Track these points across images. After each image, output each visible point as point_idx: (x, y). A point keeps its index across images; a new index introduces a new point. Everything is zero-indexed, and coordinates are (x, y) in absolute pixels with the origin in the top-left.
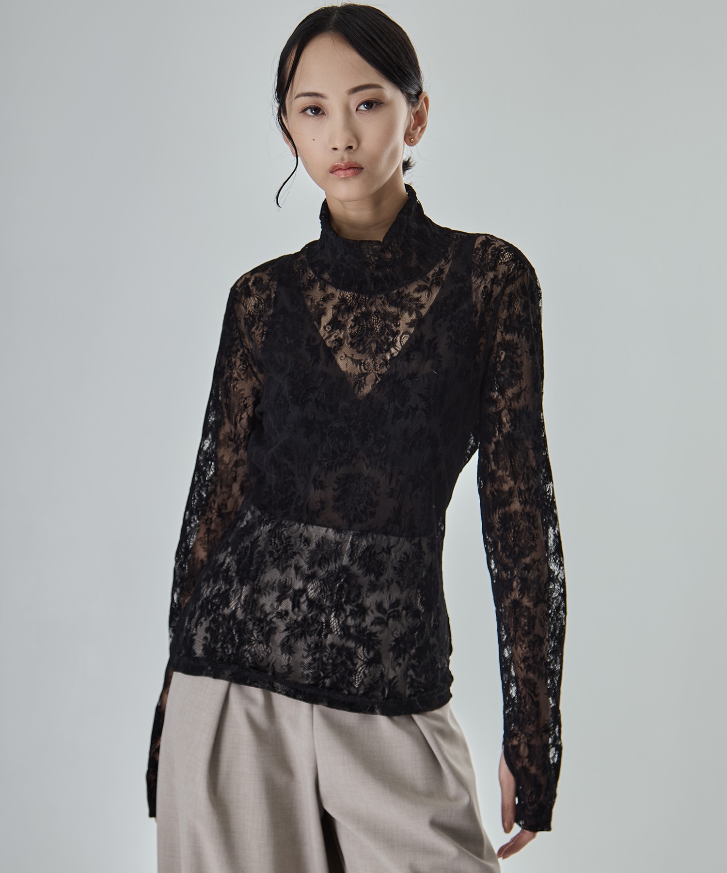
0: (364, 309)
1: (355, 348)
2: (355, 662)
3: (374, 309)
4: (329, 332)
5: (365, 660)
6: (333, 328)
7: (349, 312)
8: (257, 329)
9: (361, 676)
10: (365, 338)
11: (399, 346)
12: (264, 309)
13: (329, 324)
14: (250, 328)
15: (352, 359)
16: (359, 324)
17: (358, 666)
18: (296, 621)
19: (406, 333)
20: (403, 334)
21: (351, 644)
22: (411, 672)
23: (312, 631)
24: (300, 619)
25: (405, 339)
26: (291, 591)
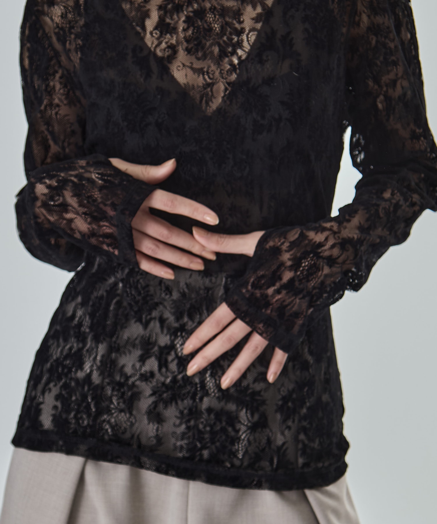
0: (196, 6)
1: (193, 54)
2: (238, 428)
3: (208, 5)
4: (158, 39)
5: (249, 424)
6: (161, 33)
7: (178, 12)
8: (70, 43)
9: (245, 445)
10: (204, 41)
11: (246, 46)
12: (74, 18)
13: (156, 28)
14: (64, 44)
15: (192, 68)
16: (193, 25)
17: (241, 433)
18: (163, 384)
19: (252, 30)
20: (250, 31)
21: (232, 407)
22: (302, 437)
23: (184, 395)
24: (168, 380)
25: (253, 37)
26: (156, 348)
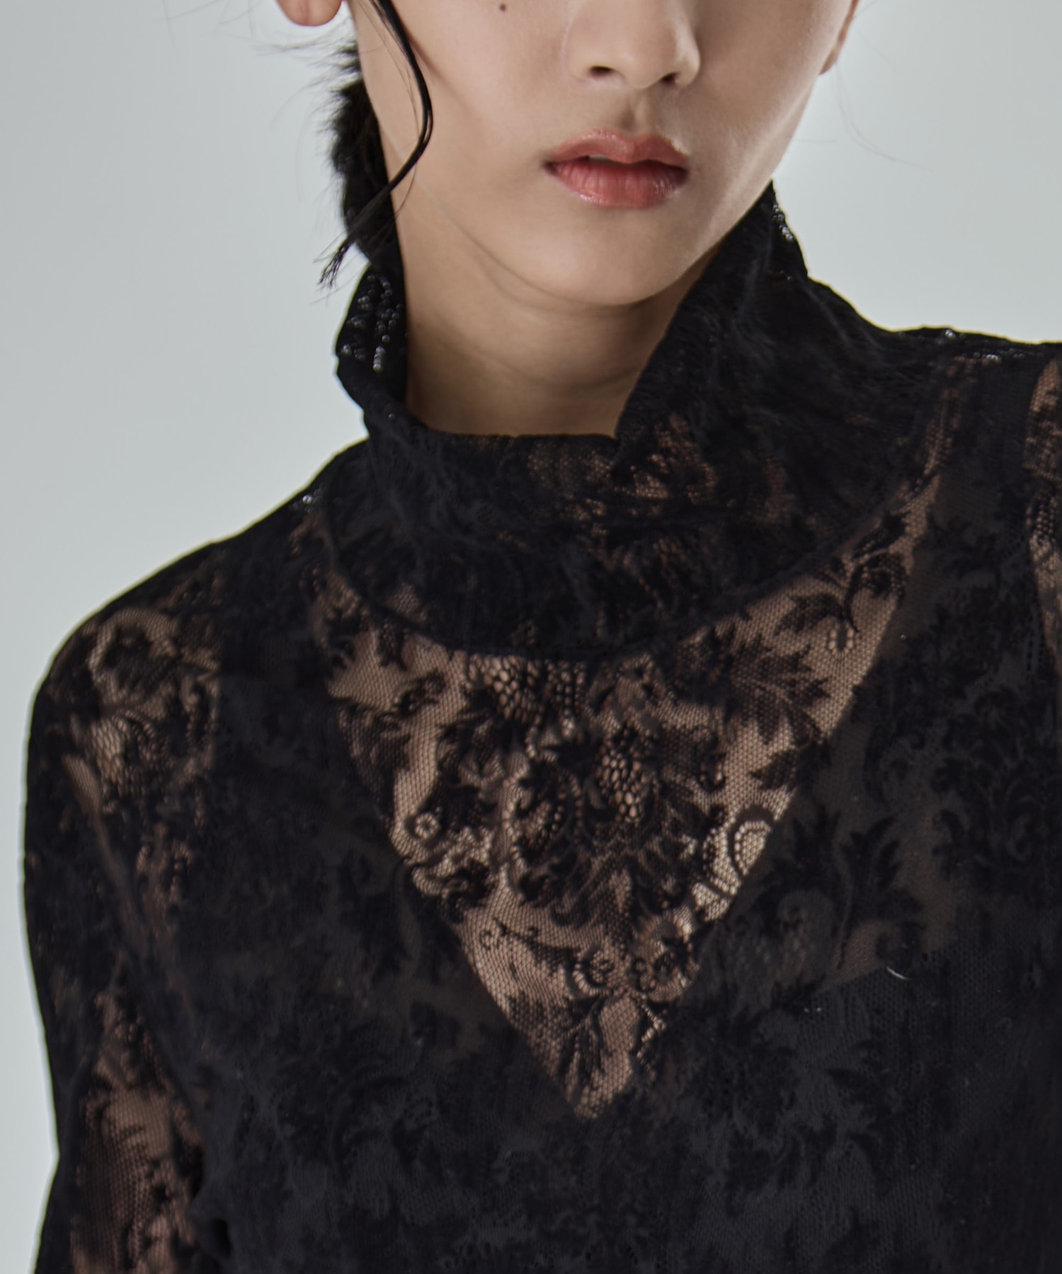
0: (569, 726)
1: (545, 903)
3: (611, 724)
4: (430, 844)
6: (444, 823)
7: (507, 751)
8: (150, 855)
10: (583, 855)
11: (727, 874)
13: (427, 807)
16: (552, 797)
19: (754, 812)
25: (754, 844)
